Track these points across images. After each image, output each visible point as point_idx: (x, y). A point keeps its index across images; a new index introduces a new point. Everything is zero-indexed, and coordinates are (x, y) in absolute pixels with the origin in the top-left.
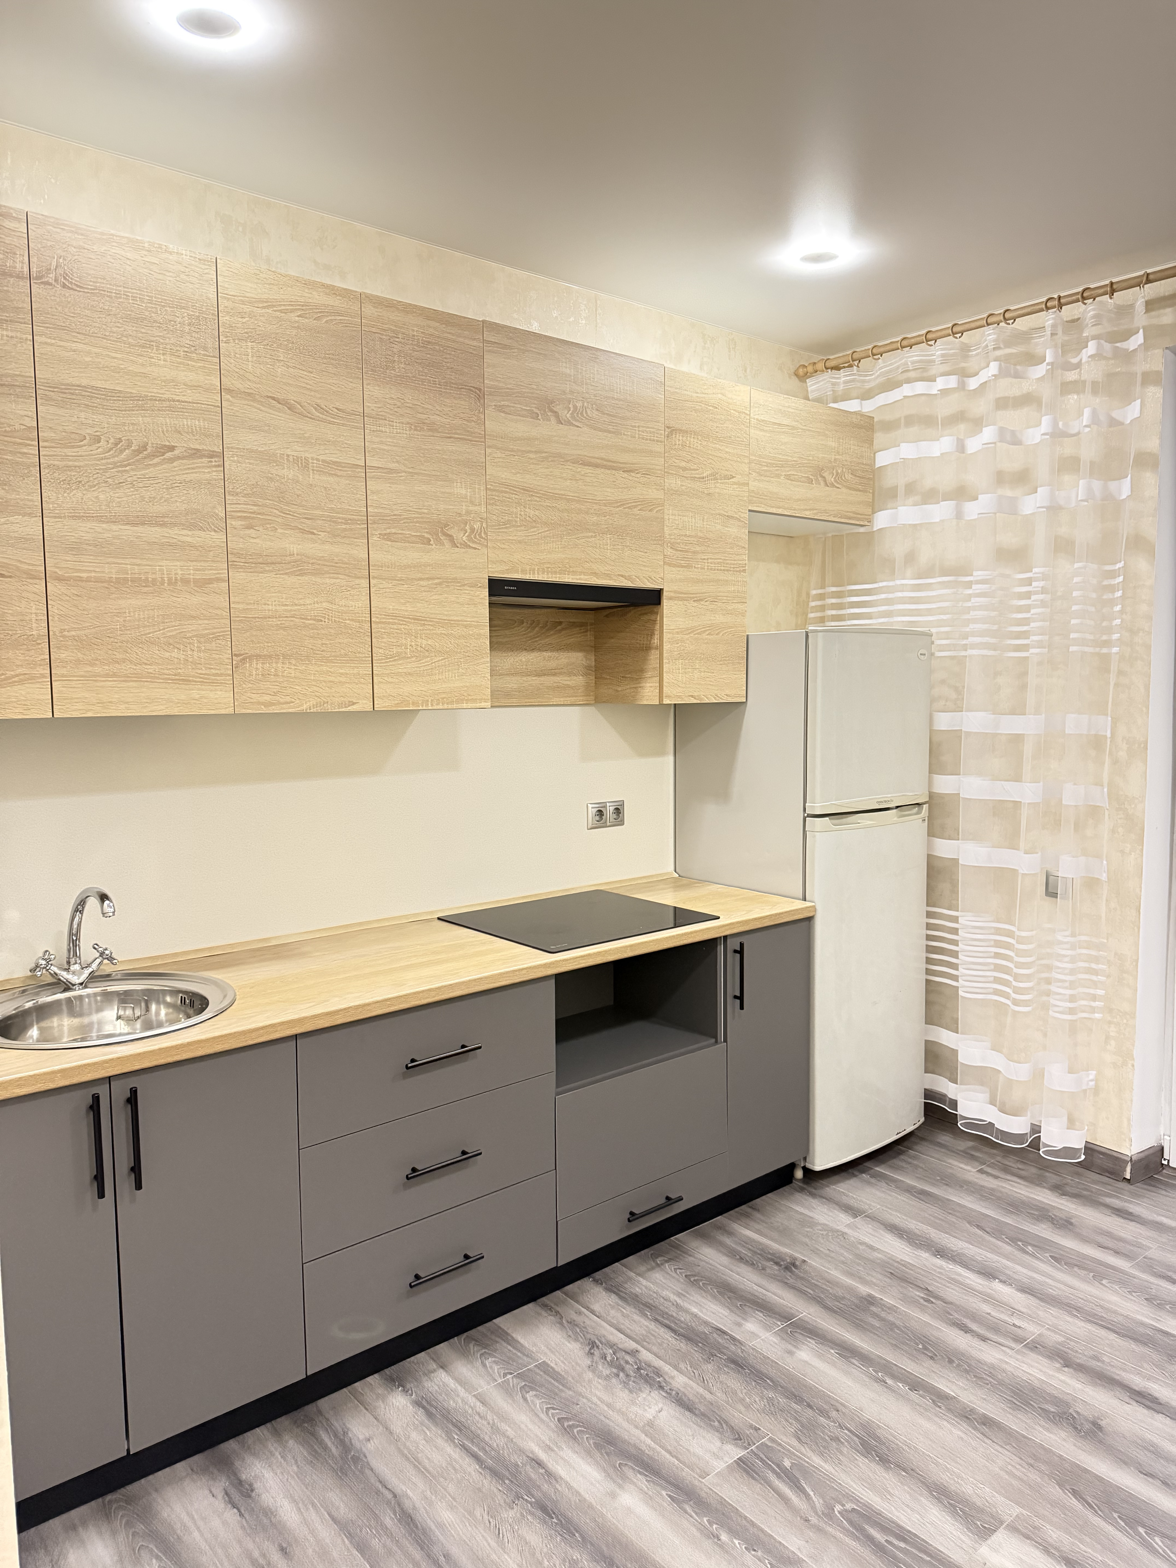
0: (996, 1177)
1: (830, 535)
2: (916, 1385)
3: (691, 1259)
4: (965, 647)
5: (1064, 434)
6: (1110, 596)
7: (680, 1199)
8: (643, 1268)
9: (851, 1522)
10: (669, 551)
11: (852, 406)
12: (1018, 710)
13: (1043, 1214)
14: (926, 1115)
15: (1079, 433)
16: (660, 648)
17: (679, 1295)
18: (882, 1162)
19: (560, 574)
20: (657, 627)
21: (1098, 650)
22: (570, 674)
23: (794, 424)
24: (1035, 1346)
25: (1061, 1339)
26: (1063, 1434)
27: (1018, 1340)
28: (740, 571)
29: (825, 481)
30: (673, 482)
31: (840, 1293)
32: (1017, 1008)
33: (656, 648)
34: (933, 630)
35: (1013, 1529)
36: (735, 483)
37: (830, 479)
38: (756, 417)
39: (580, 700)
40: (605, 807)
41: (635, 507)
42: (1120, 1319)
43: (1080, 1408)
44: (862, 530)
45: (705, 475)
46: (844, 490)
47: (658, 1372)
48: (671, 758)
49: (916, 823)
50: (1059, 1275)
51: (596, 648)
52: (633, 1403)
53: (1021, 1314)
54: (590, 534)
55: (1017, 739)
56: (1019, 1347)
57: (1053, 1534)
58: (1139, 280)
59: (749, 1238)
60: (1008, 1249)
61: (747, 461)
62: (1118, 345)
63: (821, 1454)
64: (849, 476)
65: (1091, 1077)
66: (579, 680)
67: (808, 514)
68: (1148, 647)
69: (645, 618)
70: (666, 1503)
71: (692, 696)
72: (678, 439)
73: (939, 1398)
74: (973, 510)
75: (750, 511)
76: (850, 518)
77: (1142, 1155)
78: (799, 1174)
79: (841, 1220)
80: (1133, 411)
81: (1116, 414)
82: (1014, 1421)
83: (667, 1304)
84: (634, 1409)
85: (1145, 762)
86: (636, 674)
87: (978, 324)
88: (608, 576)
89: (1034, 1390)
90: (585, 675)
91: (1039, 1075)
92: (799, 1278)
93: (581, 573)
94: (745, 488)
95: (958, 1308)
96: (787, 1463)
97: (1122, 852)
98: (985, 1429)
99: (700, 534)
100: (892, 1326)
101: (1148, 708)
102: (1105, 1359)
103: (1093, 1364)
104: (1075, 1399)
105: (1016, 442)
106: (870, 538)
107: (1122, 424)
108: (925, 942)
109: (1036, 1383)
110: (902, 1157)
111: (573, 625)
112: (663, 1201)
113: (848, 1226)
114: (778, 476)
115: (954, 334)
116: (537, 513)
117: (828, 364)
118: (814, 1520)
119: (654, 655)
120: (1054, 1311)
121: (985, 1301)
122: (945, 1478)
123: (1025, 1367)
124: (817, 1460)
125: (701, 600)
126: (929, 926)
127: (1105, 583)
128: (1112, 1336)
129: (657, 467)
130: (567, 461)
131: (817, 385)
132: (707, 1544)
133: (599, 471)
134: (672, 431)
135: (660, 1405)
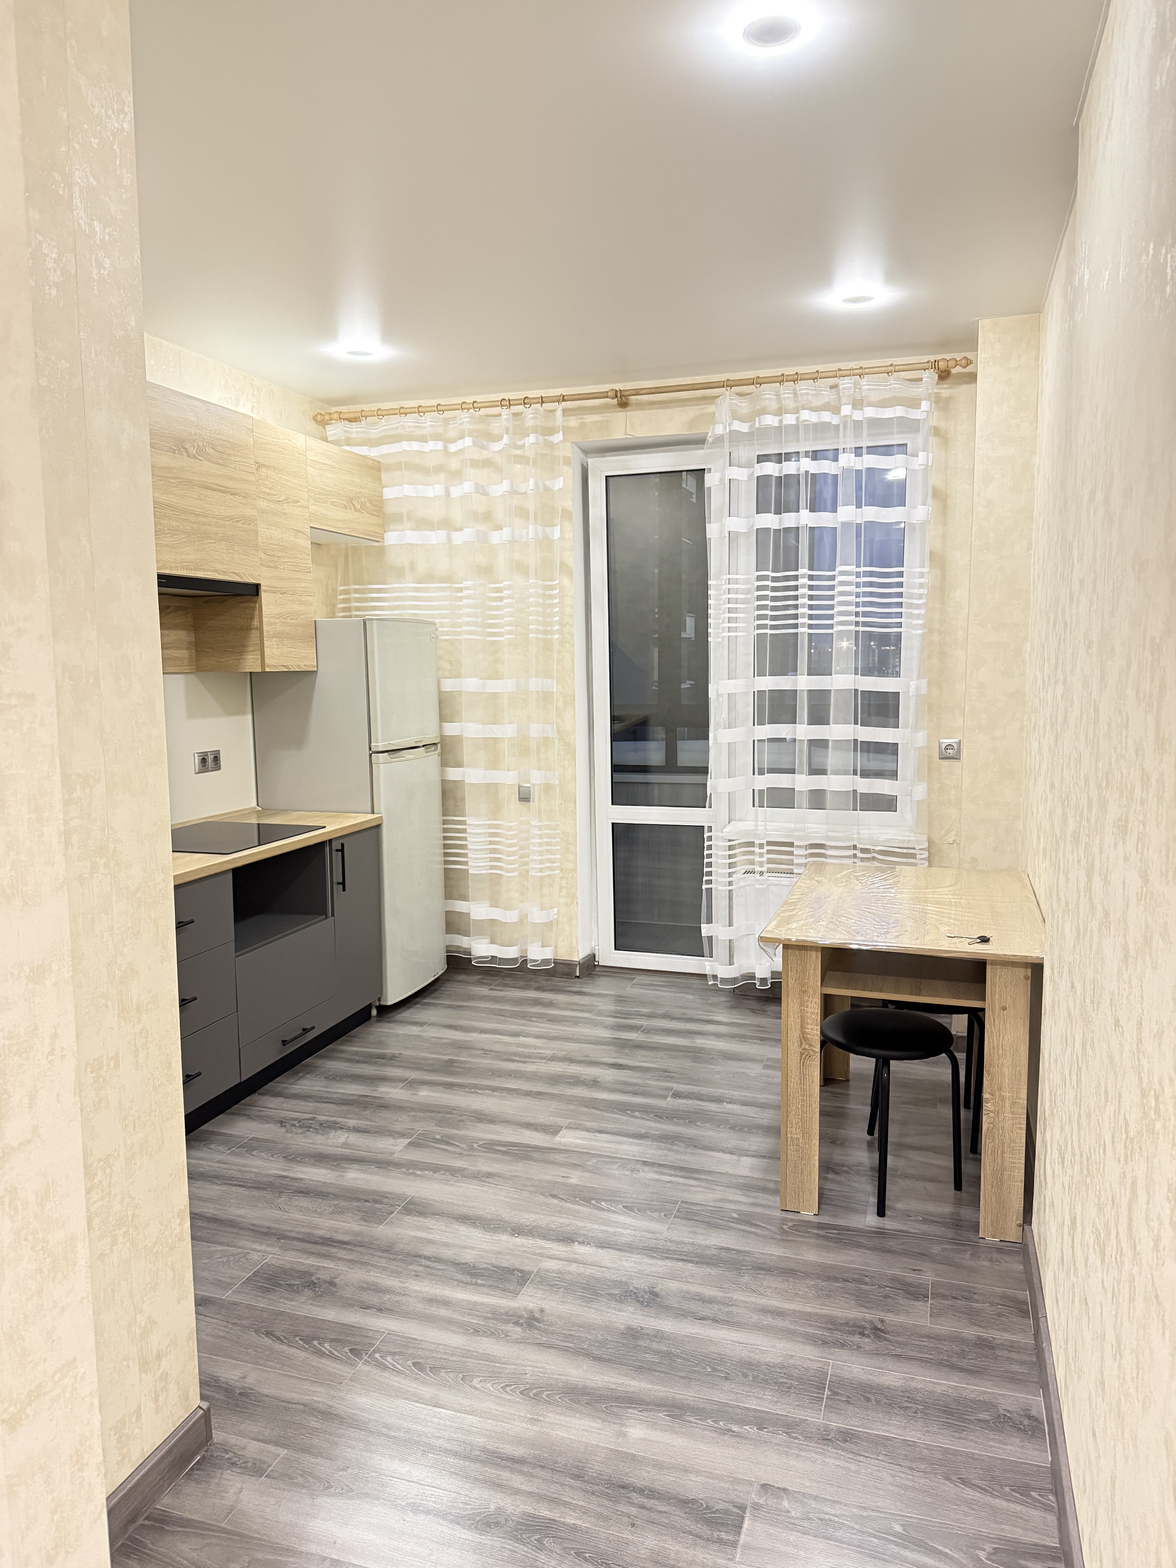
0: (502, 991)
1: (350, 545)
2: (494, 1089)
3: (323, 1069)
4: (459, 633)
5: (517, 493)
6: (551, 602)
7: (313, 1028)
8: (292, 1081)
9: (485, 1148)
10: (262, 555)
11: (363, 451)
12: (495, 675)
13: (536, 1002)
14: (448, 964)
15: (525, 493)
16: (260, 629)
17: (326, 1087)
18: (425, 997)
19: (195, 570)
20: (257, 613)
21: (545, 636)
22: (179, 648)
23: (334, 464)
24: (553, 1059)
25: (565, 1053)
26: (580, 1089)
27: (544, 1058)
28: (307, 572)
29: (355, 507)
30: (262, 504)
31: (431, 1062)
32: (509, 874)
33: (257, 629)
34: (437, 621)
35: (569, 1127)
36: (300, 506)
37: (358, 506)
38: (310, 458)
39: (186, 669)
40: (207, 755)
41: (239, 521)
42: (594, 1038)
43: (585, 1077)
44: (376, 544)
45: (281, 499)
46: (366, 515)
47: (336, 1123)
48: (250, 717)
49: (433, 757)
50: (555, 1027)
51: (195, 627)
52: (328, 1139)
53: (541, 1048)
54: (212, 541)
55: (494, 696)
56: (544, 1061)
57: (589, 1124)
58: (558, 398)
59: (356, 1051)
60: (523, 1022)
61: (306, 490)
62: (547, 438)
63: (456, 1128)
64: (368, 505)
65: (555, 912)
66: (184, 654)
67: (346, 531)
68: (572, 635)
69: (245, 605)
70: (376, 1170)
71: (283, 666)
72: (263, 471)
73: (510, 1091)
74: (459, 538)
75: (311, 527)
76: (371, 536)
77: (585, 960)
78: (374, 1012)
79: (415, 1030)
80: (559, 484)
81: (547, 483)
82: (554, 1090)
83: (320, 1093)
84: (329, 1141)
85: (574, 709)
86: (240, 649)
87: (455, 407)
88: (225, 573)
89: (560, 1076)
90: (188, 649)
91: (523, 918)
92: (400, 1062)
93: (208, 570)
94: (307, 510)
95: (505, 1053)
96: (438, 1137)
97: (564, 767)
98: (540, 1096)
99: (282, 544)
100: (470, 1069)
101: (574, 674)
102: (592, 1056)
103: (586, 1059)
104: (582, 1074)
105: (485, 494)
106: (382, 551)
107: (552, 490)
108: (442, 842)
109: (560, 1073)
110: (437, 992)
111: (178, 609)
112: (301, 1031)
113: (420, 1031)
114: (326, 502)
115: (438, 411)
116: (177, 524)
117: (342, 416)
118: (465, 1153)
119: (254, 634)
120: (558, 1042)
121: (519, 1047)
122: (527, 1119)
123: (551, 1068)
124: (455, 1131)
125: (285, 593)
126: (445, 830)
127: (547, 593)
128: (592, 1046)
129: (252, 492)
130: (195, 485)
131: (335, 430)
132: (411, 1177)
133: (215, 493)
134: (259, 466)
135: (346, 1135)
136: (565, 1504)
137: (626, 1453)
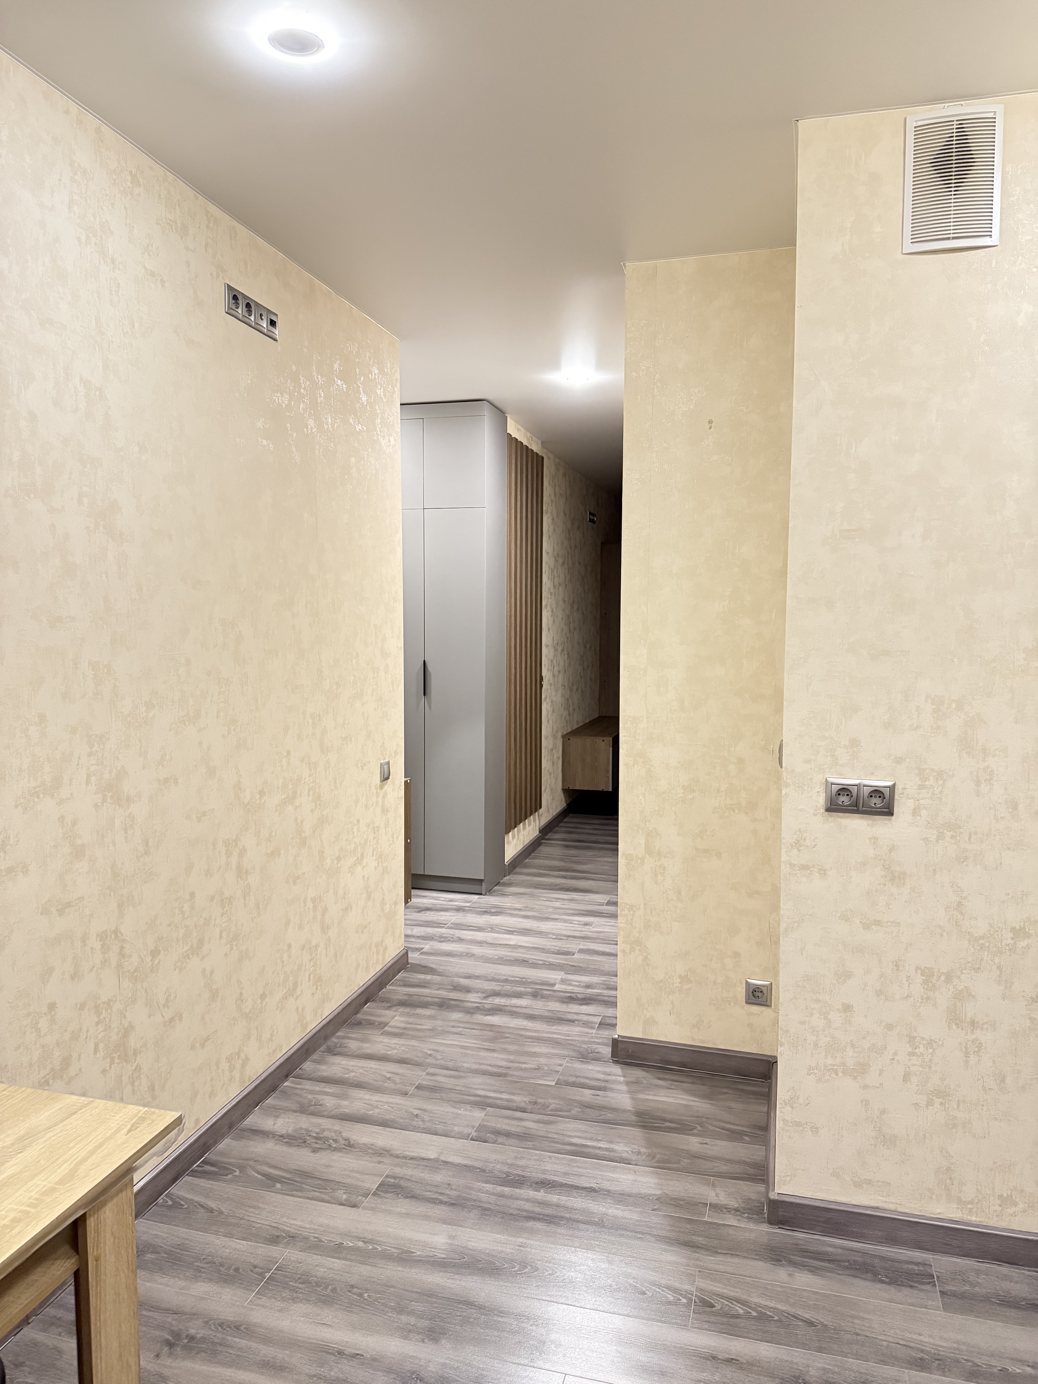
136: (494, 1194)
137: (450, 1224)
